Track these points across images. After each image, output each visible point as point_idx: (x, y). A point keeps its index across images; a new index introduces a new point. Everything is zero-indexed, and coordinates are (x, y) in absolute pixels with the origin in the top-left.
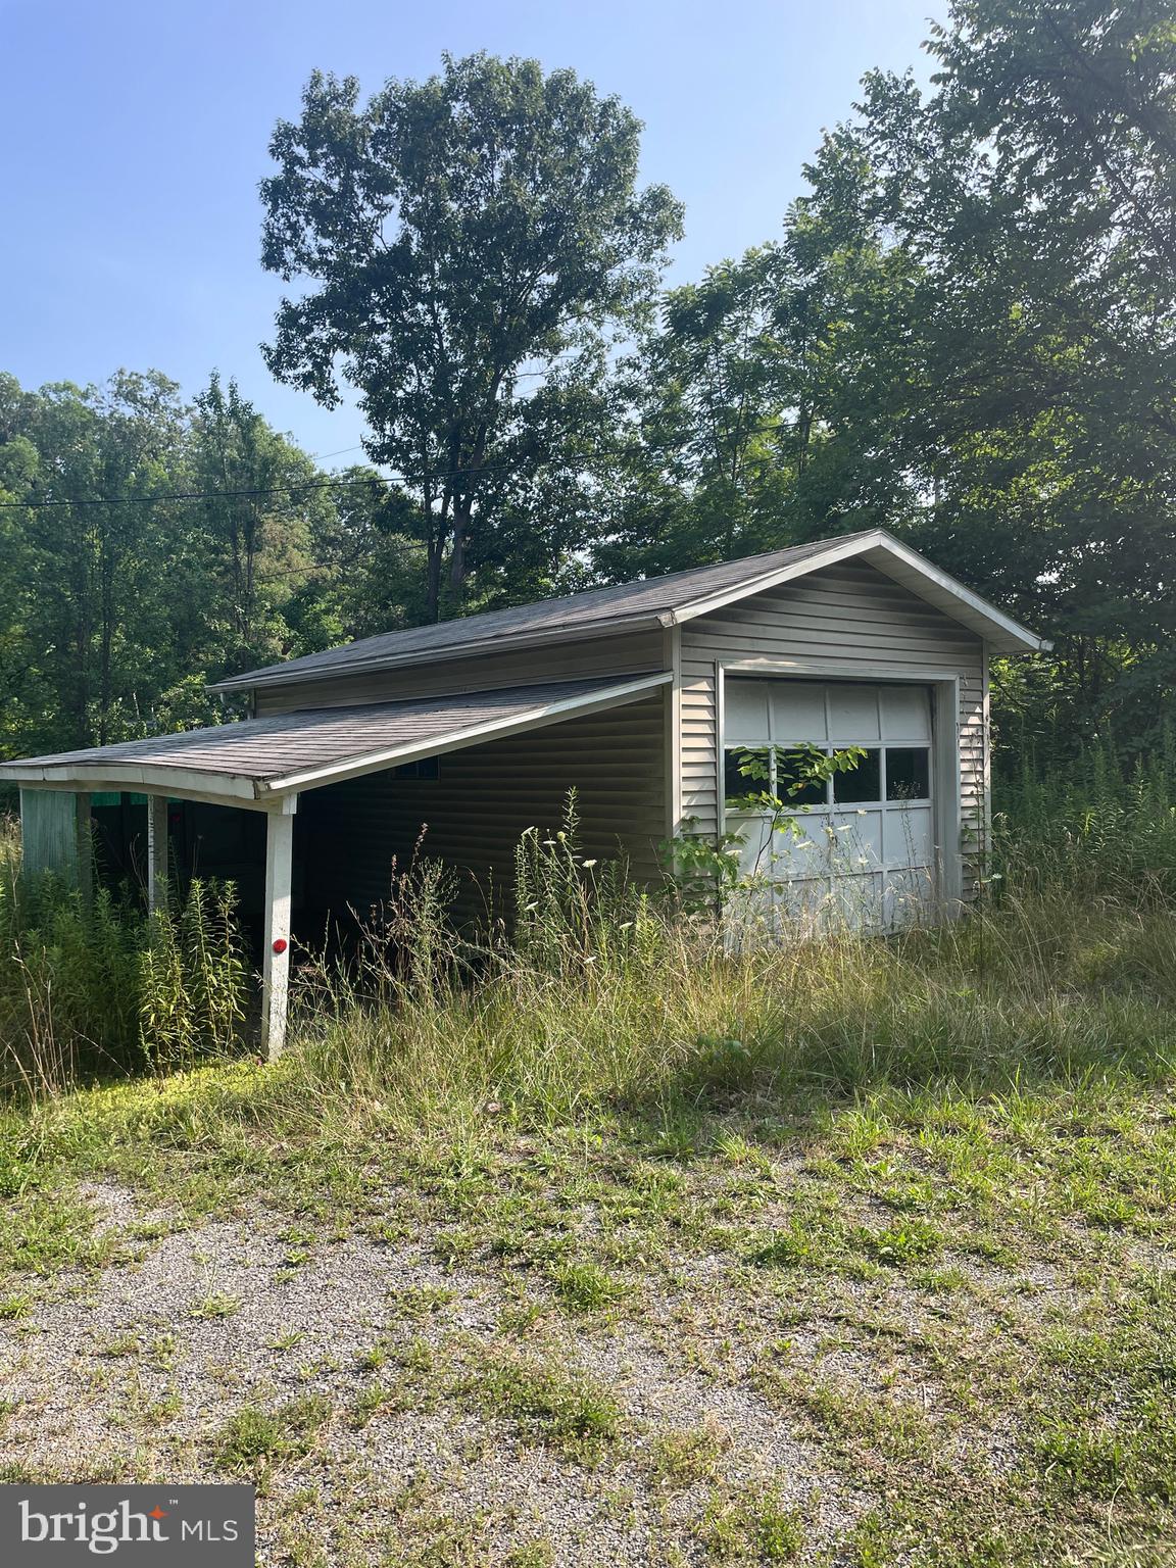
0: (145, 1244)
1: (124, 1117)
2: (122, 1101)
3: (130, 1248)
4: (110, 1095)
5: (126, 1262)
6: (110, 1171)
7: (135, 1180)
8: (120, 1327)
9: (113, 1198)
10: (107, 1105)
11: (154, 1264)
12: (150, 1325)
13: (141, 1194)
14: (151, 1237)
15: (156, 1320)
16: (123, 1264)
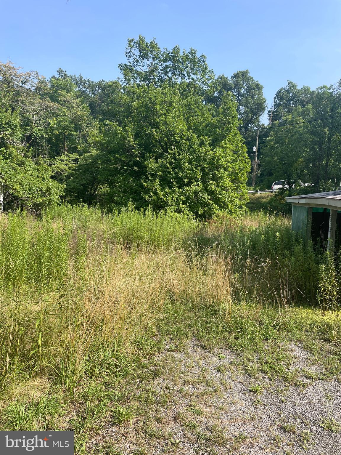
0: (307, 380)
1: (309, 322)
2: (310, 315)
3: (302, 380)
4: (306, 311)
5: (299, 385)
6: (301, 342)
7: (309, 350)
8: (291, 417)
9: (300, 353)
10: (304, 315)
11: (309, 391)
12: (303, 422)
13: (310, 356)
14: (310, 378)
15: (305, 420)
16: (298, 386)
